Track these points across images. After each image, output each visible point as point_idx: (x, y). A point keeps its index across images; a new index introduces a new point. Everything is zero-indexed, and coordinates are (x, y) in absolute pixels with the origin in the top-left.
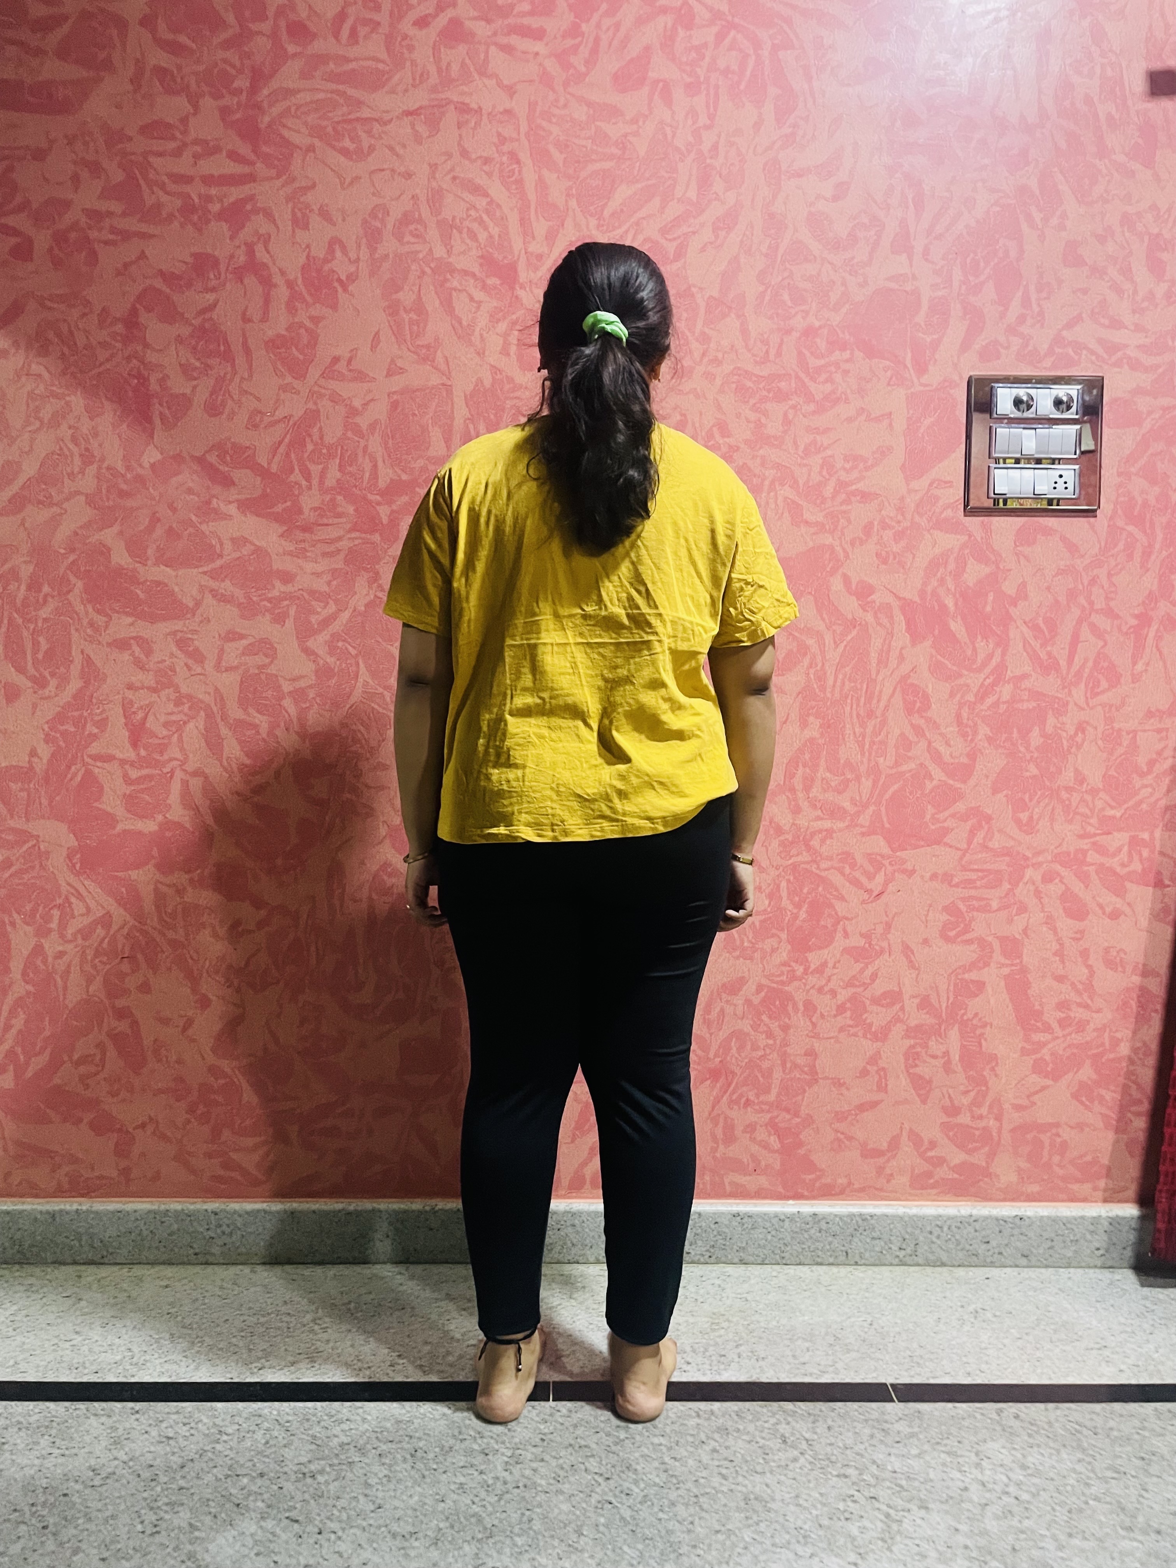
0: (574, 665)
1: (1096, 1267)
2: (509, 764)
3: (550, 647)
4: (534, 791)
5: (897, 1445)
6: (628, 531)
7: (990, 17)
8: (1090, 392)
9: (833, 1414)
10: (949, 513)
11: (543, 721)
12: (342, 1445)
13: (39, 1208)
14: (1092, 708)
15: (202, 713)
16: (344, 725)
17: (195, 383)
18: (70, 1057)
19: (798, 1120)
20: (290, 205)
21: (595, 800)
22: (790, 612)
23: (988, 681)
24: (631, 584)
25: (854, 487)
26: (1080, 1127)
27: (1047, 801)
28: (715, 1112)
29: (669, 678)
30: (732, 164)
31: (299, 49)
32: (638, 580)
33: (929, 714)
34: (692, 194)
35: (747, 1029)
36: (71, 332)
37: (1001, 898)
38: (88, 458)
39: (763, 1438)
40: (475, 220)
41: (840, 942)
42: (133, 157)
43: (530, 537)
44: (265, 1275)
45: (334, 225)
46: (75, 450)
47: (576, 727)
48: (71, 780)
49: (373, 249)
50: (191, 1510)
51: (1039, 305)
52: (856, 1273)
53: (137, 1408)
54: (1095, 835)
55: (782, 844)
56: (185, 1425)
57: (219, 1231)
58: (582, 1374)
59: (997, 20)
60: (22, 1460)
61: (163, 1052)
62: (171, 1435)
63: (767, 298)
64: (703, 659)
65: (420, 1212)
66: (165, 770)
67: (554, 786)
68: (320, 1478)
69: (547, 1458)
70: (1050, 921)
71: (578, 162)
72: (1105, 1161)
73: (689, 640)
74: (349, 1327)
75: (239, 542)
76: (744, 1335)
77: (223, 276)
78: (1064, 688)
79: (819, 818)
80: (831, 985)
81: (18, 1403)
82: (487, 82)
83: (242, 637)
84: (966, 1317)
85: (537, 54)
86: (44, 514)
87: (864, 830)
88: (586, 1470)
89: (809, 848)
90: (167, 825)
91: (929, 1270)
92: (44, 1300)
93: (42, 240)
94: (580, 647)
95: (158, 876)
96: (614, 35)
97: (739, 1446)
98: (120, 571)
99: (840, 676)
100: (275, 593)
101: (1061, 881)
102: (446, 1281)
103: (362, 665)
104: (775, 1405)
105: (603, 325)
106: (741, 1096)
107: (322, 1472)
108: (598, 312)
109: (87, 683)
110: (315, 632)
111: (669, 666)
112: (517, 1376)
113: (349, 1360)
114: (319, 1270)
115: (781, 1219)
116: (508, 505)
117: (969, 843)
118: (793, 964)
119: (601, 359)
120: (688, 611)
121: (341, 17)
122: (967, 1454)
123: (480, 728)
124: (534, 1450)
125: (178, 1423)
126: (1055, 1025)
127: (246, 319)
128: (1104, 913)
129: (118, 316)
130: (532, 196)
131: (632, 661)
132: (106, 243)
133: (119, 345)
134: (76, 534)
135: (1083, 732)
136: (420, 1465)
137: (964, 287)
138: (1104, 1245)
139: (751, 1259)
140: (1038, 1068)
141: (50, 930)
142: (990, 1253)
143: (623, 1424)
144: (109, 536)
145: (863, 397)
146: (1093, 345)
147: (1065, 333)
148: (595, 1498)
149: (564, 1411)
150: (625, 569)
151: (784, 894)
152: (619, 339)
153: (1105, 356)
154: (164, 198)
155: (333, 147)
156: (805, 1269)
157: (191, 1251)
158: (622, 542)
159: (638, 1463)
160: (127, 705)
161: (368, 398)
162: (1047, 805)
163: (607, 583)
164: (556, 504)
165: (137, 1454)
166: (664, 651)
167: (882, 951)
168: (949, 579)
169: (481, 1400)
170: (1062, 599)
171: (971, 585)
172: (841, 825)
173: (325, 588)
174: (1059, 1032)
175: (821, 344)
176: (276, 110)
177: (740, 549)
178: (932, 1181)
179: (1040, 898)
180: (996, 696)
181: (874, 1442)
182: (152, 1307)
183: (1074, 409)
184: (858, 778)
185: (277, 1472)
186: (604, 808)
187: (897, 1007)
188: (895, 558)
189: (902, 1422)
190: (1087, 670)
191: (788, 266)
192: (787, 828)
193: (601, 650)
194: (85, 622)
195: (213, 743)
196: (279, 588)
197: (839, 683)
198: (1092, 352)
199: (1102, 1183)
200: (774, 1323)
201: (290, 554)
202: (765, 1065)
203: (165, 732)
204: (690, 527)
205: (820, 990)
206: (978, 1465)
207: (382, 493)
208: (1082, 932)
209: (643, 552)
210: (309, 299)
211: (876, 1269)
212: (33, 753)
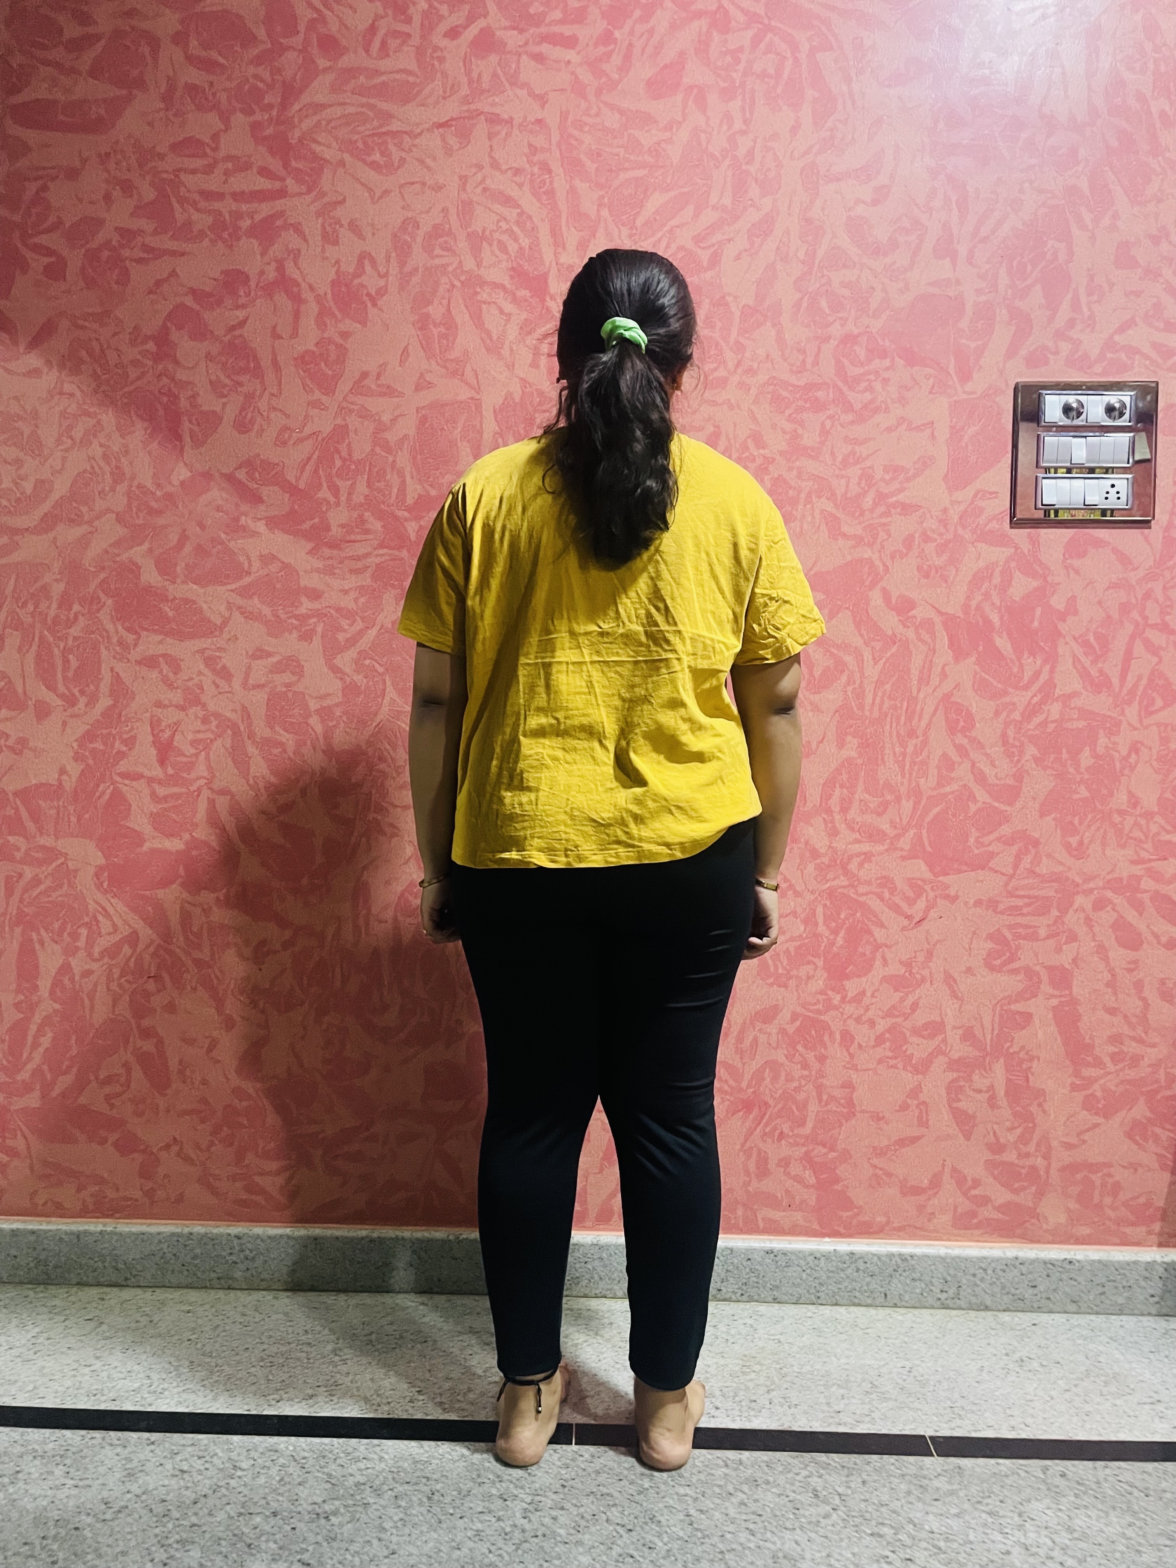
0: (590, 685)
1: (1149, 1314)
2: (523, 788)
3: (564, 667)
4: (547, 815)
5: (936, 1503)
6: (646, 543)
7: (1038, 13)
8: (1144, 398)
9: (868, 1468)
10: (994, 525)
11: (557, 742)
12: (358, 1484)
13: (64, 1228)
14: (1146, 728)
15: (229, 732)
16: (369, 743)
17: (224, 400)
18: (97, 1078)
19: (835, 1154)
20: (320, 220)
21: (610, 825)
22: (817, 629)
23: (1035, 700)
24: (649, 599)
25: (894, 499)
26: (1134, 1167)
27: (1098, 824)
28: (748, 1144)
29: (689, 697)
30: (769, 170)
31: (328, 64)
32: (656, 596)
33: (974, 734)
34: (727, 201)
35: (782, 1059)
36: (102, 351)
37: (1048, 926)
38: (118, 476)
39: (794, 1492)
40: (504, 232)
41: (878, 971)
42: (165, 176)
43: (546, 554)
44: (286, 1302)
45: (364, 240)
46: (107, 469)
47: (593, 749)
48: (100, 797)
49: (402, 264)
50: (202, 1548)
51: (1090, 309)
52: (895, 1315)
53: (153, 1439)
54: (1150, 860)
55: (818, 867)
56: (200, 1458)
57: (242, 1256)
58: (607, 1416)
59: (1044, 17)
60: (35, 1491)
61: (188, 1072)
62: (185, 1468)
63: (805, 305)
64: (726, 676)
65: (444, 1242)
66: (192, 789)
67: (568, 810)
68: (334, 1520)
69: (567, 1505)
70: (1101, 950)
71: (610, 171)
72: (1161, 1203)
73: (710, 658)
74: (370, 1359)
75: (267, 559)
76: (775, 1378)
77: (253, 293)
78: (1116, 706)
79: (857, 841)
80: (870, 1014)
81: (35, 1430)
82: (519, 92)
83: (269, 654)
84: (1011, 1366)
85: (569, 62)
86: (77, 532)
87: (905, 854)
88: (607, 1521)
89: (846, 872)
90: (194, 844)
91: (973, 1314)
92: (67, 1323)
93: (75, 260)
94: (597, 665)
95: (185, 895)
96: (648, 40)
97: (768, 1498)
98: (148, 589)
99: (880, 694)
100: (303, 610)
101: (1113, 909)
102: (470, 1314)
103: (388, 683)
104: (807, 1456)
105: (622, 331)
106: (775, 1129)
107: (335, 1513)
108: (617, 318)
109: (116, 701)
110: (341, 650)
111: (689, 685)
112: (536, 1419)
113: (368, 1395)
114: (342, 1297)
115: (816, 1257)
116: (522, 520)
117: (1016, 867)
118: (830, 993)
119: (619, 366)
120: (709, 628)
121: (372, 29)
122: (1011, 1514)
123: (494, 749)
124: (554, 1497)
125: (193, 1456)
126: (1107, 1060)
127: (276, 336)
128: (1159, 943)
129: (149, 334)
130: (563, 206)
131: (650, 680)
132: (139, 261)
133: (150, 363)
134: (107, 552)
135: (1137, 753)
136: (436, 1509)
137: (1010, 292)
138: (1159, 1292)
139: (785, 1298)
140: (1089, 1104)
141: (77, 949)
142: (1038, 1298)
143: (647, 1472)
144: (138, 553)
145: (903, 406)
146: (1146, 349)
147: (1117, 338)
148: (617, 1550)
149: (587, 1456)
150: (643, 584)
151: (820, 919)
152: (638, 346)
153: (1160, 360)
154: (195, 216)
155: (364, 161)
156: (842, 1310)
157: (213, 1275)
158: (639, 554)
159: (662, 1515)
160: (155, 724)
161: (396, 413)
162: (1098, 829)
163: (625, 600)
164: (571, 517)
165: (151, 1487)
166: (683, 670)
167: (923, 980)
168: (994, 593)
169: (501, 1443)
170: (1116, 615)
171: (1017, 599)
172: (880, 848)
173: (352, 606)
174: (1111, 1067)
175: (861, 352)
176: (307, 124)
177: (764, 563)
178: (975, 1221)
179: (1091, 927)
180: (1044, 716)
181: (912, 1499)
182: (173, 1333)
183: (1127, 416)
184: (898, 799)
185: (291, 1511)
186: (620, 833)
187: (940, 1038)
188: (937, 572)
189: (941, 1478)
190: (1141, 688)
191: (825, 272)
192: (823, 851)
193: (618, 669)
194: (115, 640)
195: (241, 761)
196: (306, 606)
197: (878, 700)
198: (1147, 357)
199: (1157, 1227)
200: (808, 1368)
201: (318, 570)
202: (801, 1096)
203: (192, 751)
204: (711, 539)
205: (858, 1020)
206: (1020, 1527)
207: (409, 510)
208: (1136, 962)
209: (662, 566)
210: (339, 316)
211: (916, 1312)
212: (63, 771)
